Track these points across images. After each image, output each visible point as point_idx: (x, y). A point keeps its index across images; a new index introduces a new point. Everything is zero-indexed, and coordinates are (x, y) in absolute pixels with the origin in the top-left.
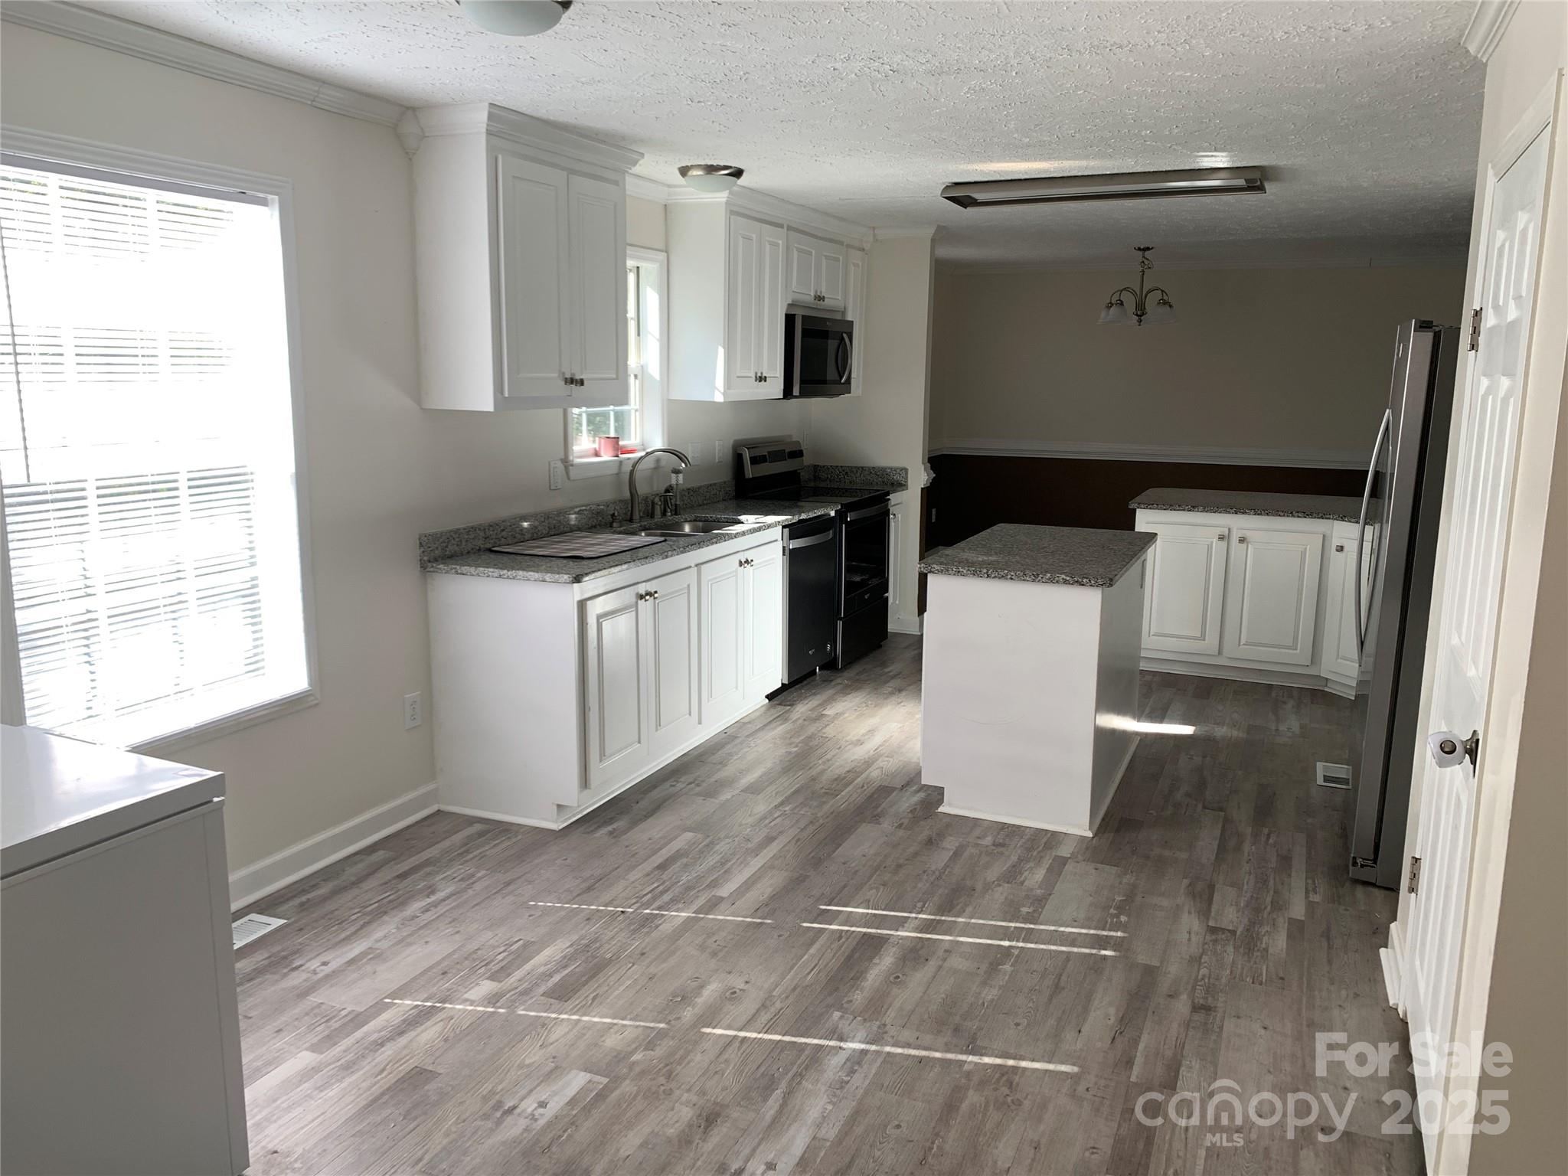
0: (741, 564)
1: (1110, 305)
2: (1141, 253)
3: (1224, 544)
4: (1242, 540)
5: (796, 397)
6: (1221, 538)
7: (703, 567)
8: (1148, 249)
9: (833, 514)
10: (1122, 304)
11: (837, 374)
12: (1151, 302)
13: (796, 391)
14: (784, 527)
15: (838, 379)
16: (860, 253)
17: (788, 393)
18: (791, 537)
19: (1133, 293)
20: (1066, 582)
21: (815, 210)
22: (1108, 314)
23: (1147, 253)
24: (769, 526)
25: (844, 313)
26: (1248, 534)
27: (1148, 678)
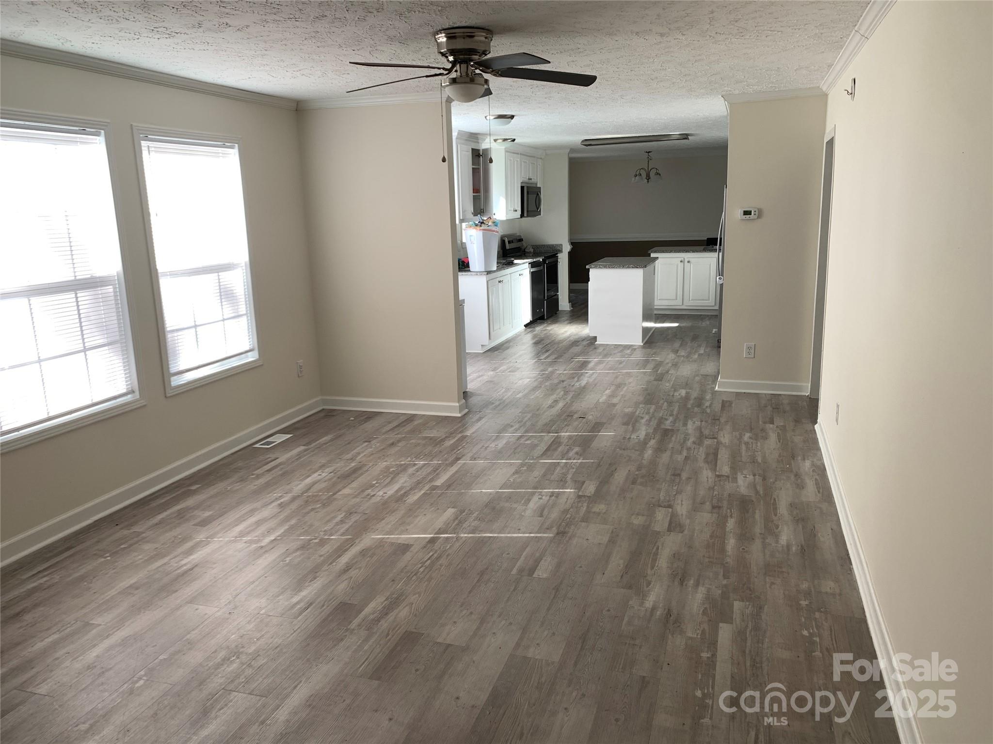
0: (520, 275)
1: (636, 176)
2: (647, 154)
3: (682, 264)
4: (689, 262)
5: (526, 217)
6: (681, 262)
7: (512, 274)
8: (650, 152)
9: (541, 260)
10: (641, 175)
11: (536, 208)
12: (652, 174)
13: (525, 215)
14: (529, 264)
15: (536, 209)
16: (540, 160)
17: (522, 216)
18: (532, 267)
19: (645, 170)
20: (632, 267)
21: (532, 147)
22: (635, 179)
23: (649, 154)
24: (524, 263)
25: (536, 184)
26: (690, 259)
27: (658, 315)
